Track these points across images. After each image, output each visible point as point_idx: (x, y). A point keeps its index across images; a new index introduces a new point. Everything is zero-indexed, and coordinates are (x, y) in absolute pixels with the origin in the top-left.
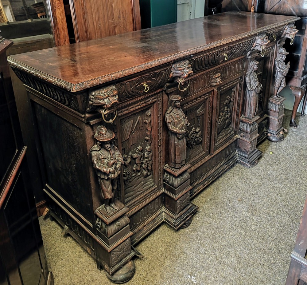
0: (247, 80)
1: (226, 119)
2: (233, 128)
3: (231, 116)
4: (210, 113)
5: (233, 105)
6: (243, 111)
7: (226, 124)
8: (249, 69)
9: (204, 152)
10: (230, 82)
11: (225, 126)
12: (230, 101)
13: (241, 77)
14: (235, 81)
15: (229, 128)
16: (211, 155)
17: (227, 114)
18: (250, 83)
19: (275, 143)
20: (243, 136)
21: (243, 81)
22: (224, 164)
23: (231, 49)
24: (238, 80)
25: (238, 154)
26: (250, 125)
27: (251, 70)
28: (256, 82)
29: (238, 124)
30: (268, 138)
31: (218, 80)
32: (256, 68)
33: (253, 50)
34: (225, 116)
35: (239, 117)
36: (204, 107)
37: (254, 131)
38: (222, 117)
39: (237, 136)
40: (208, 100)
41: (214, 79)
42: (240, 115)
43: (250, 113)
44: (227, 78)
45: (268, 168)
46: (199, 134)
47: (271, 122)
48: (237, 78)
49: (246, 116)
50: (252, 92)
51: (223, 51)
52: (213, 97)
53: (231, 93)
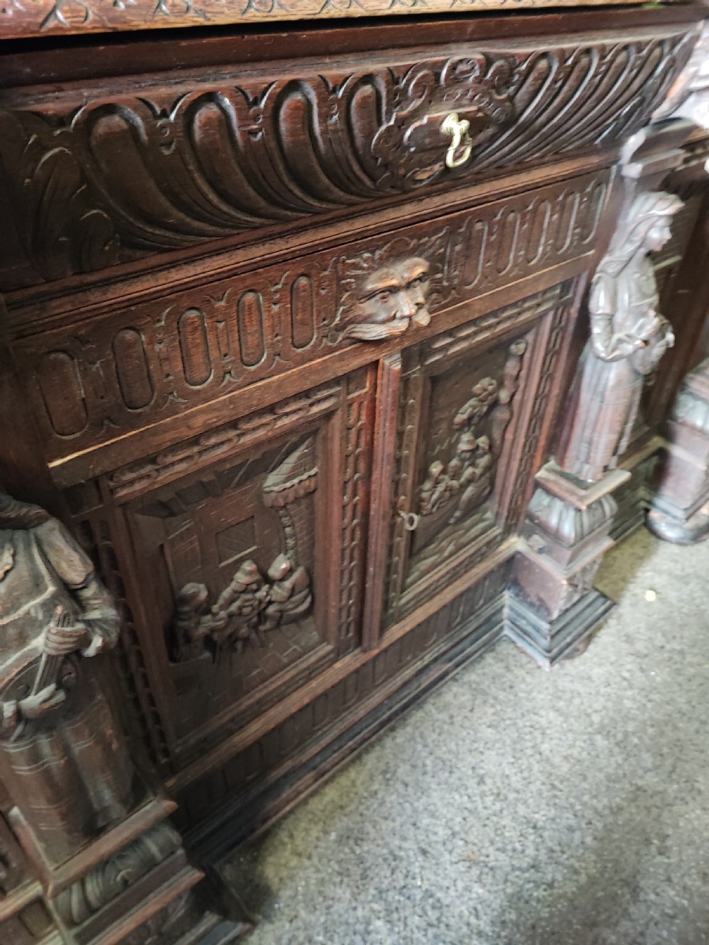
0: (600, 303)
1: (463, 487)
2: (497, 515)
3: (491, 468)
4: (355, 484)
5: (509, 422)
6: (556, 444)
7: (462, 505)
8: (618, 239)
9: (329, 648)
10: (494, 314)
11: (458, 514)
12: (495, 404)
13: (566, 286)
14: (527, 305)
15: (476, 517)
16: (364, 651)
17: (473, 465)
18: (610, 319)
19: (675, 549)
20: (541, 551)
21: (577, 304)
22: (436, 660)
23: (505, 78)
24: (548, 300)
25: (512, 609)
26: (578, 510)
27: (629, 248)
28: (644, 314)
29: (523, 498)
30: (648, 526)
31: (405, 304)
32: (659, 235)
33: (667, 121)
34: (456, 475)
35: (535, 468)
36: (311, 459)
37: (593, 530)
38: (437, 482)
39: (516, 543)
40: (337, 421)
41: (371, 295)
42: (538, 461)
43: (587, 461)
44: (476, 291)
45: (626, 674)
46: (288, 584)
47: (673, 470)
48: (541, 288)
49: (568, 470)
50: (615, 364)
51: (433, 90)
52: (373, 400)
53: (503, 366)
